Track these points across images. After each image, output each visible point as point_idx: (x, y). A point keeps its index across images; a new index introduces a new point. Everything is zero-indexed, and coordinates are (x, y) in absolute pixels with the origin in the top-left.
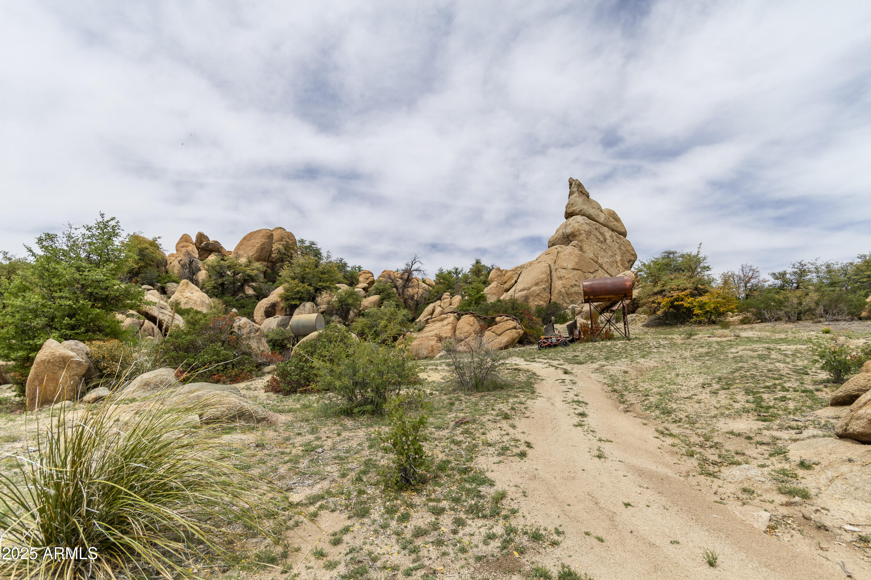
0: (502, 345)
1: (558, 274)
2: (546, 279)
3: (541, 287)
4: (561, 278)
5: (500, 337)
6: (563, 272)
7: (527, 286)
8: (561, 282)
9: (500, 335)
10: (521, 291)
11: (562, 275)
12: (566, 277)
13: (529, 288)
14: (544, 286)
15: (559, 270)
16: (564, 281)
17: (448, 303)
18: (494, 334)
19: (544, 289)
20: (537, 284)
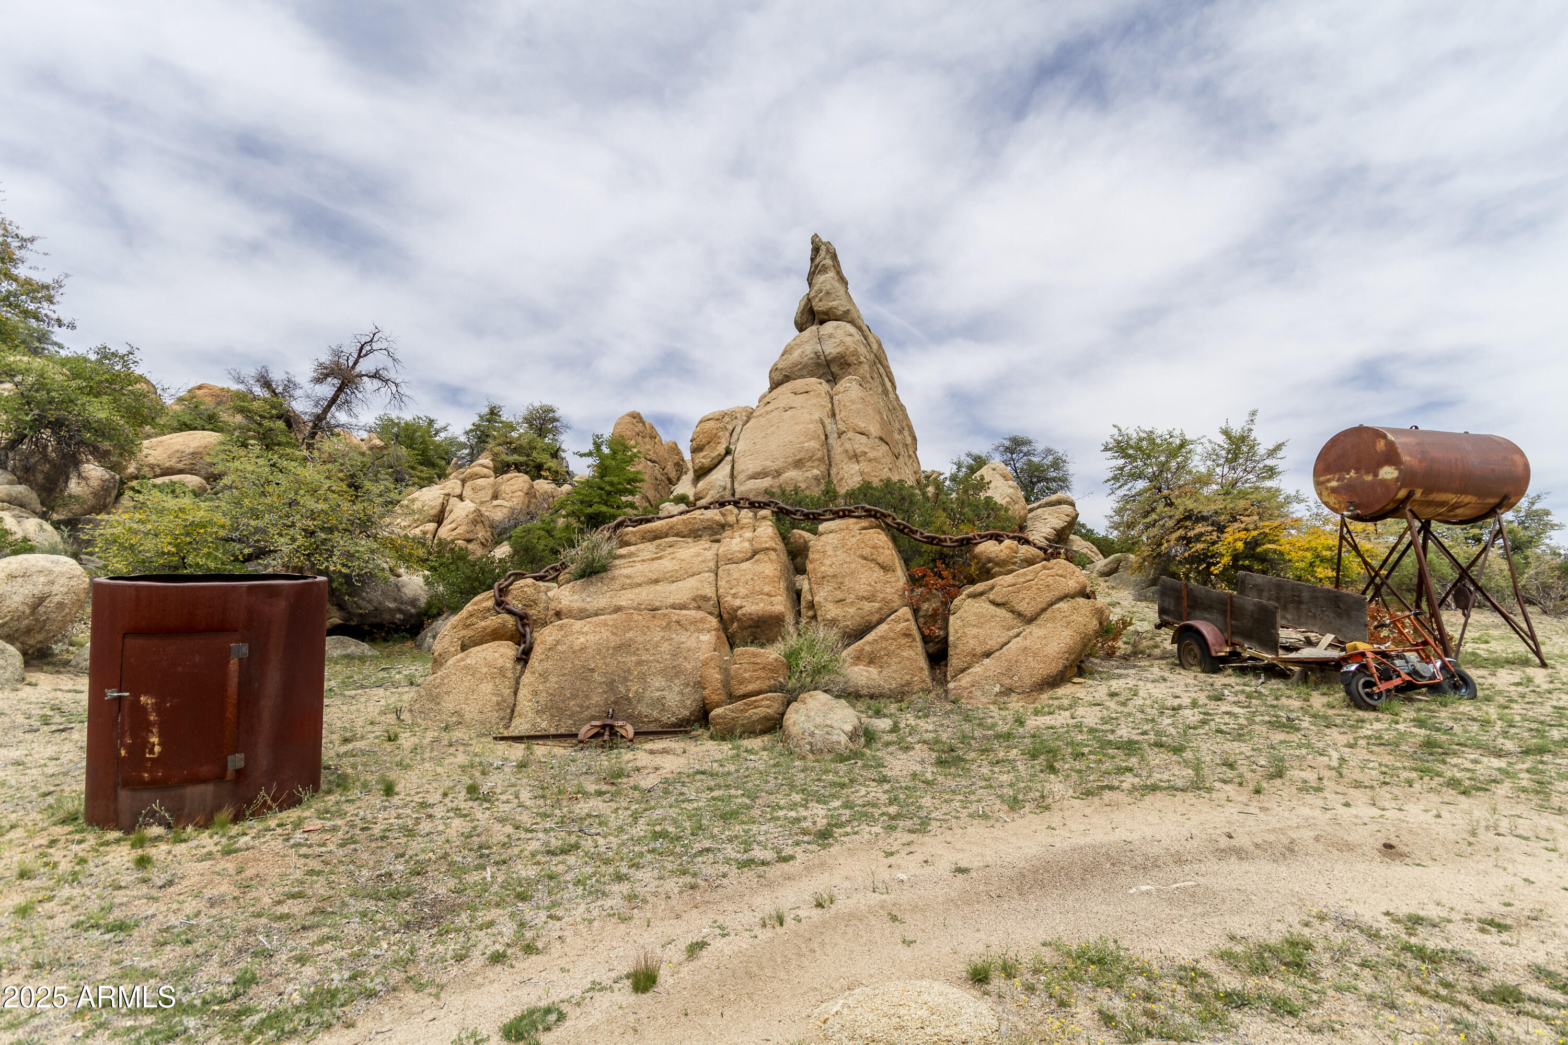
0: (1054, 668)
1: (848, 446)
2: (819, 455)
3: (809, 474)
4: (855, 457)
5: (1036, 631)
6: (860, 444)
7: (772, 465)
8: (856, 467)
9: (1031, 620)
10: (754, 476)
11: (860, 449)
12: (871, 455)
13: (778, 473)
14: (816, 472)
15: (850, 434)
16: (865, 466)
17: (490, 493)
18: (1002, 612)
19: (816, 479)
20: (798, 464)
